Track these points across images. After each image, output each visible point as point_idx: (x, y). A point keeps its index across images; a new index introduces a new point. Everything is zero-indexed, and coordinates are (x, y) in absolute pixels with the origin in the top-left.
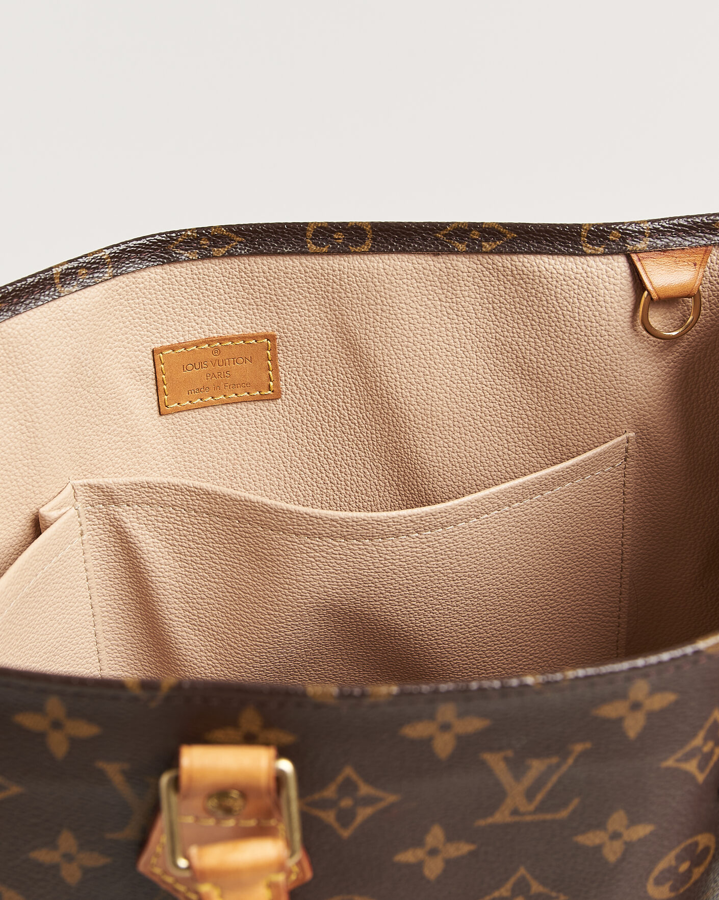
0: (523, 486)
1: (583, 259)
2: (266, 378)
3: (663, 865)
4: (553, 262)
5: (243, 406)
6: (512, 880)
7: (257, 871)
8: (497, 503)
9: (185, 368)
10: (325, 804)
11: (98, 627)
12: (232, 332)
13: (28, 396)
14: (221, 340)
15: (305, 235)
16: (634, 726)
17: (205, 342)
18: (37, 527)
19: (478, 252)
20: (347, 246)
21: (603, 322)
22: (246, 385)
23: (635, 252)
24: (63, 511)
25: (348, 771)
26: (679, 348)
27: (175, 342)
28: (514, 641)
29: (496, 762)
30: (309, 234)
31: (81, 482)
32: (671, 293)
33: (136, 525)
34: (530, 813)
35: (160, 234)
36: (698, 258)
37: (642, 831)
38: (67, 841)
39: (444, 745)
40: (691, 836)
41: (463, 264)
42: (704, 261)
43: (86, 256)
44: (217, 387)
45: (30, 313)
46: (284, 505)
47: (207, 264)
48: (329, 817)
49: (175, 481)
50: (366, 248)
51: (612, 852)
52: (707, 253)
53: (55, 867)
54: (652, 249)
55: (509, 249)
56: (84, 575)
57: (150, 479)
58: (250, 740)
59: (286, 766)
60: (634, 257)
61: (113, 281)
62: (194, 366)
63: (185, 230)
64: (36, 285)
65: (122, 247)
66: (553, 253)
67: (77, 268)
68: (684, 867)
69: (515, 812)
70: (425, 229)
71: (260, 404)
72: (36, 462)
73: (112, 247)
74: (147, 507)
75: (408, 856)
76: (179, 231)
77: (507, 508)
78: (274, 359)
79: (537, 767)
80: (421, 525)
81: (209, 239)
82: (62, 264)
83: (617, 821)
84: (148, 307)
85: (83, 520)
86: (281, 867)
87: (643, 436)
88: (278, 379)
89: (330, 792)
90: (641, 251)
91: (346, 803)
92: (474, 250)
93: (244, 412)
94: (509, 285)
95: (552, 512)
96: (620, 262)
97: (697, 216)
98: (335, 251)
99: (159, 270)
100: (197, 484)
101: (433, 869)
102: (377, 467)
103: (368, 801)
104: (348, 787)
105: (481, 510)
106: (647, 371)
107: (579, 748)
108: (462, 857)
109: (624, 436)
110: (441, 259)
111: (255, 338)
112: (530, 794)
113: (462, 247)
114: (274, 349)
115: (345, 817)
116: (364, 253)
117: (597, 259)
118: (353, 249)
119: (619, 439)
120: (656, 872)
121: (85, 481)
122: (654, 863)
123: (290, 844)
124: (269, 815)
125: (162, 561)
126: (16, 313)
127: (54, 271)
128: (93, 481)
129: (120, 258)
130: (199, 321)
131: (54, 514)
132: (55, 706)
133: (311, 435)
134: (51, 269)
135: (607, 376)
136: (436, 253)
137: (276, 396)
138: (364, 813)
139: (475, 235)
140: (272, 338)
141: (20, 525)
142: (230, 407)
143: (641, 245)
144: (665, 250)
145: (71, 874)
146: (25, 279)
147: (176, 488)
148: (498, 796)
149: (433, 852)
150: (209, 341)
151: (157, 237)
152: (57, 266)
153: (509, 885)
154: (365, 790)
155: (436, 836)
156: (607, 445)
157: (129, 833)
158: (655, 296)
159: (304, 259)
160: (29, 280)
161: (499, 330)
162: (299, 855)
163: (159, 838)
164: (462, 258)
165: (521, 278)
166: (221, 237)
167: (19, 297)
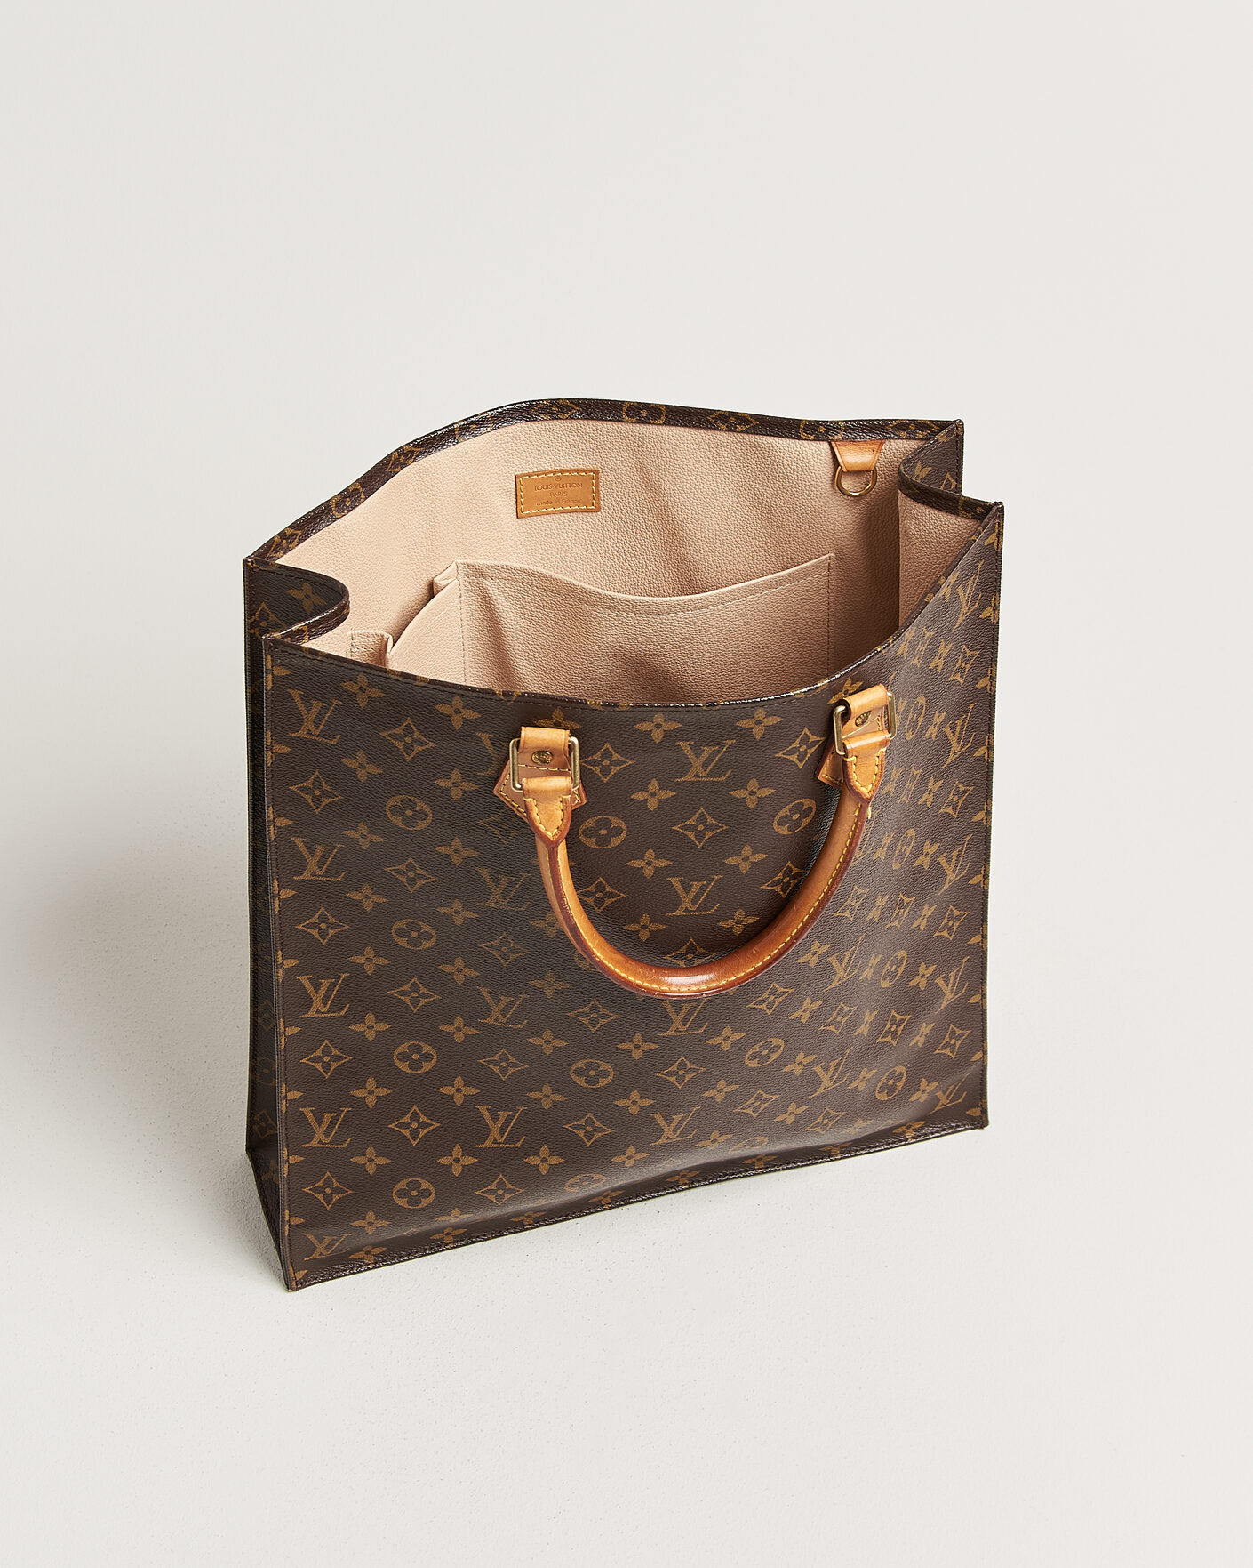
0: (754, 585)
1: (800, 442)
2: (591, 498)
3: (781, 814)
4: (781, 442)
5: (574, 514)
6: (697, 814)
7: (556, 791)
8: (736, 596)
9: (536, 488)
10: (594, 763)
11: (466, 658)
12: (569, 467)
13: (433, 506)
14: (562, 472)
15: (622, 410)
16: (758, 733)
17: (551, 472)
18: (432, 591)
19: (734, 431)
20: (649, 419)
21: (813, 483)
22: (576, 502)
23: (834, 441)
24: (450, 581)
25: (607, 745)
26: (865, 502)
27: (531, 471)
28: (751, 687)
29: (685, 746)
30: (625, 409)
31: (461, 561)
32: (856, 469)
33: (497, 593)
34: (705, 777)
35: (525, 402)
36: (876, 447)
37: (767, 792)
38: (456, 775)
39: (658, 736)
40: (799, 799)
41: (724, 437)
42: (880, 449)
43: (476, 416)
44: (557, 501)
45: (438, 453)
46: (596, 589)
47: (556, 422)
48: (597, 770)
49: (525, 566)
50: (661, 422)
51: (751, 803)
52: (881, 444)
53: (449, 789)
54: (844, 439)
55: (754, 431)
56: (460, 623)
57: (508, 564)
58: (557, 726)
59: (575, 740)
60: (833, 444)
61: (493, 432)
62: (543, 487)
63: (543, 401)
64: (442, 436)
65: (500, 410)
66: (781, 437)
67: (471, 424)
68: (796, 817)
69: (697, 775)
70: (700, 413)
71: (586, 514)
72: (434, 548)
73: (493, 410)
74: (504, 581)
75: (639, 796)
76: (539, 401)
77: (744, 599)
78: (597, 486)
79: (707, 751)
80: (684, 608)
81: (558, 407)
82: (460, 422)
83: (753, 784)
84: (514, 448)
85: (462, 587)
86: (569, 792)
87: (840, 555)
88: (599, 498)
89: (597, 756)
90: (837, 441)
91: (606, 763)
92: (731, 429)
93: (575, 519)
94: (753, 453)
95: (777, 602)
96: (824, 447)
97: (876, 420)
98: (641, 421)
99: (523, 425)
100: (539, 569)
101: (653, 804)
102: (664, 562)
103: (618, 763)
104: (607, 754)
105: (724, 600)
106: (842, 515)
107: (729, 742)
108: (669, 799)
109: (827, 556)
110: (710, 433)
111: (585, 471)
112: (705, 766)
113: (723, 427)
114: (597, 480)
115: (605, 771)
116: (660, 425)
117: (810, 442)
118: (652, 422)
119: (824, 557)
120: (778, 818)
121: (465, 561)
122: (777, 812)
123: (573, 781)
124: (565, 766)
125: (512, 618)
126: (429, 453)
127: (455, 426)
128: (469, 562)
129: (498, 417)
130: (548, 458)
131: (444, 583)
132: (457, 702)
133: (620, 537)
134: (453, 425)
135: (816, 516)
136: (707, 429)
137: (598, 509)
138: (615, 769)
139: (732, 420)
140: (596, 472)
141: (419, 589)
142: (565, 515)
143: (839, 437)
144: (854, 440)
145: (456, 794)
146: (436, 432)
147: (525, 572)
148: (688, 766)
149: (653, 795)
150: (554, 472)
151: (524, 404)
152: (457, 423)
153: (695, 818)
154: (616, 756)
155: (654, 785)
156: (817, 560)
157: (490, 772)
158: (845, 470)
159: (620, 425)
160: (439, 433)
161: (747, 480)
162: (579, 786)
163: (506, 775)
164: (723, 434)
165: (759, 449)
166: (566, 406)
167: (432, 443)
